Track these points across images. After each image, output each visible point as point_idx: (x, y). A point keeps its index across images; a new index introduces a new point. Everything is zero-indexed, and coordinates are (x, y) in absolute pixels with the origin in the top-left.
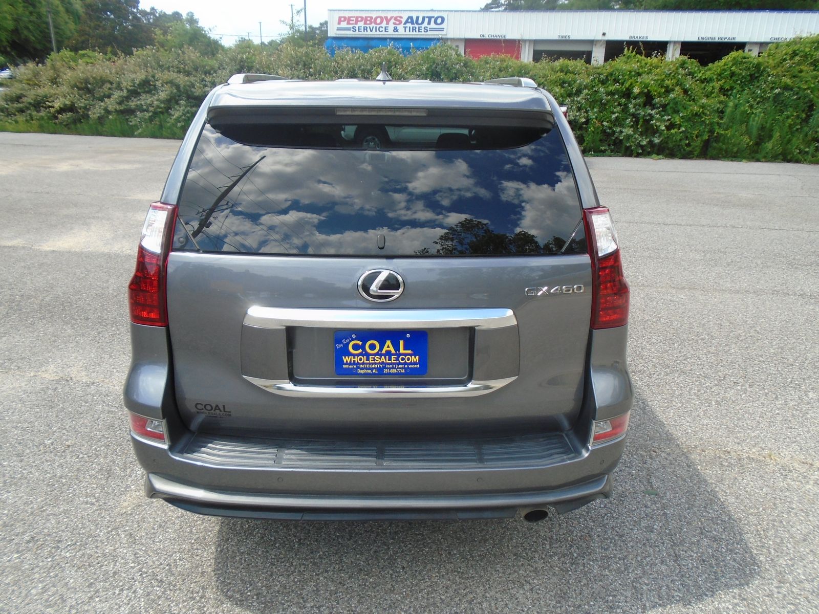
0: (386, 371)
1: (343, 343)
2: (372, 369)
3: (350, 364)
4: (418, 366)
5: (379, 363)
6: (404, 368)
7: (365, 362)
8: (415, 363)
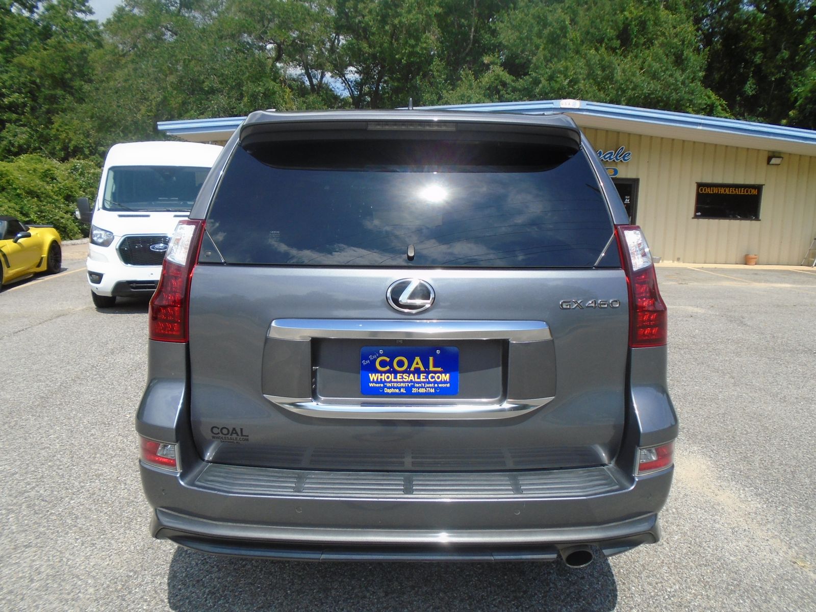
0: (414, 390)
1: (370, 359)
2: (399, 388)
3: (377, 382)
4: (448, 385)
5: (408, 382)
6: (434, 387)
7: (393, 380)
8: (445, 382)
